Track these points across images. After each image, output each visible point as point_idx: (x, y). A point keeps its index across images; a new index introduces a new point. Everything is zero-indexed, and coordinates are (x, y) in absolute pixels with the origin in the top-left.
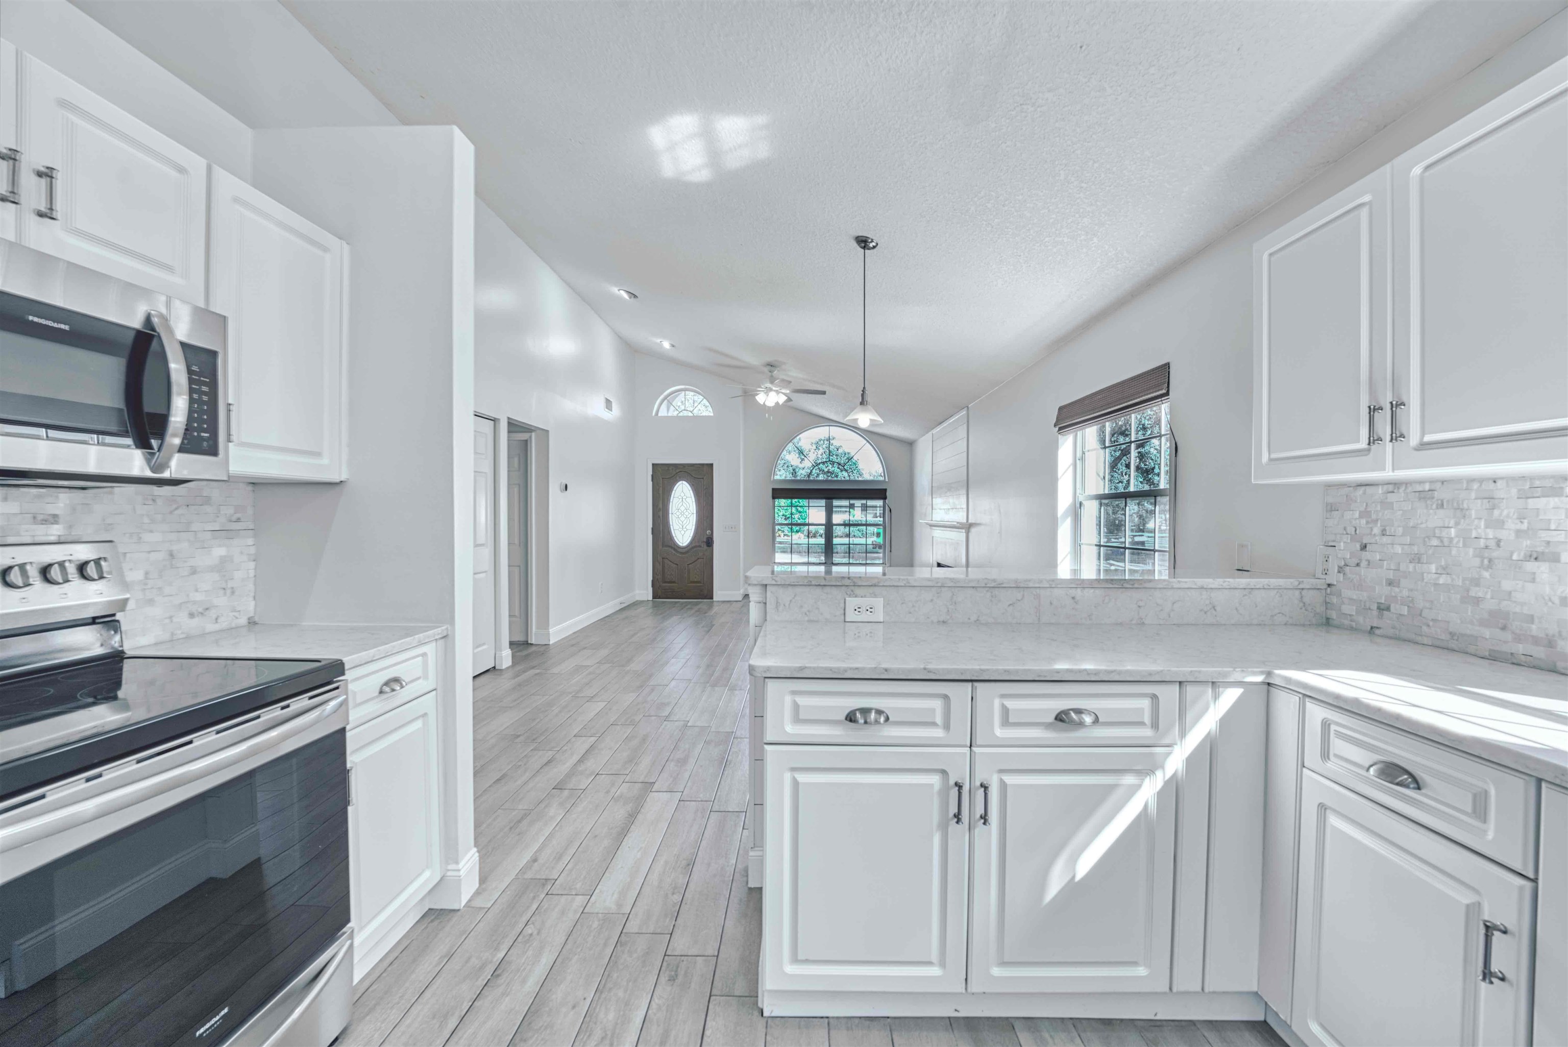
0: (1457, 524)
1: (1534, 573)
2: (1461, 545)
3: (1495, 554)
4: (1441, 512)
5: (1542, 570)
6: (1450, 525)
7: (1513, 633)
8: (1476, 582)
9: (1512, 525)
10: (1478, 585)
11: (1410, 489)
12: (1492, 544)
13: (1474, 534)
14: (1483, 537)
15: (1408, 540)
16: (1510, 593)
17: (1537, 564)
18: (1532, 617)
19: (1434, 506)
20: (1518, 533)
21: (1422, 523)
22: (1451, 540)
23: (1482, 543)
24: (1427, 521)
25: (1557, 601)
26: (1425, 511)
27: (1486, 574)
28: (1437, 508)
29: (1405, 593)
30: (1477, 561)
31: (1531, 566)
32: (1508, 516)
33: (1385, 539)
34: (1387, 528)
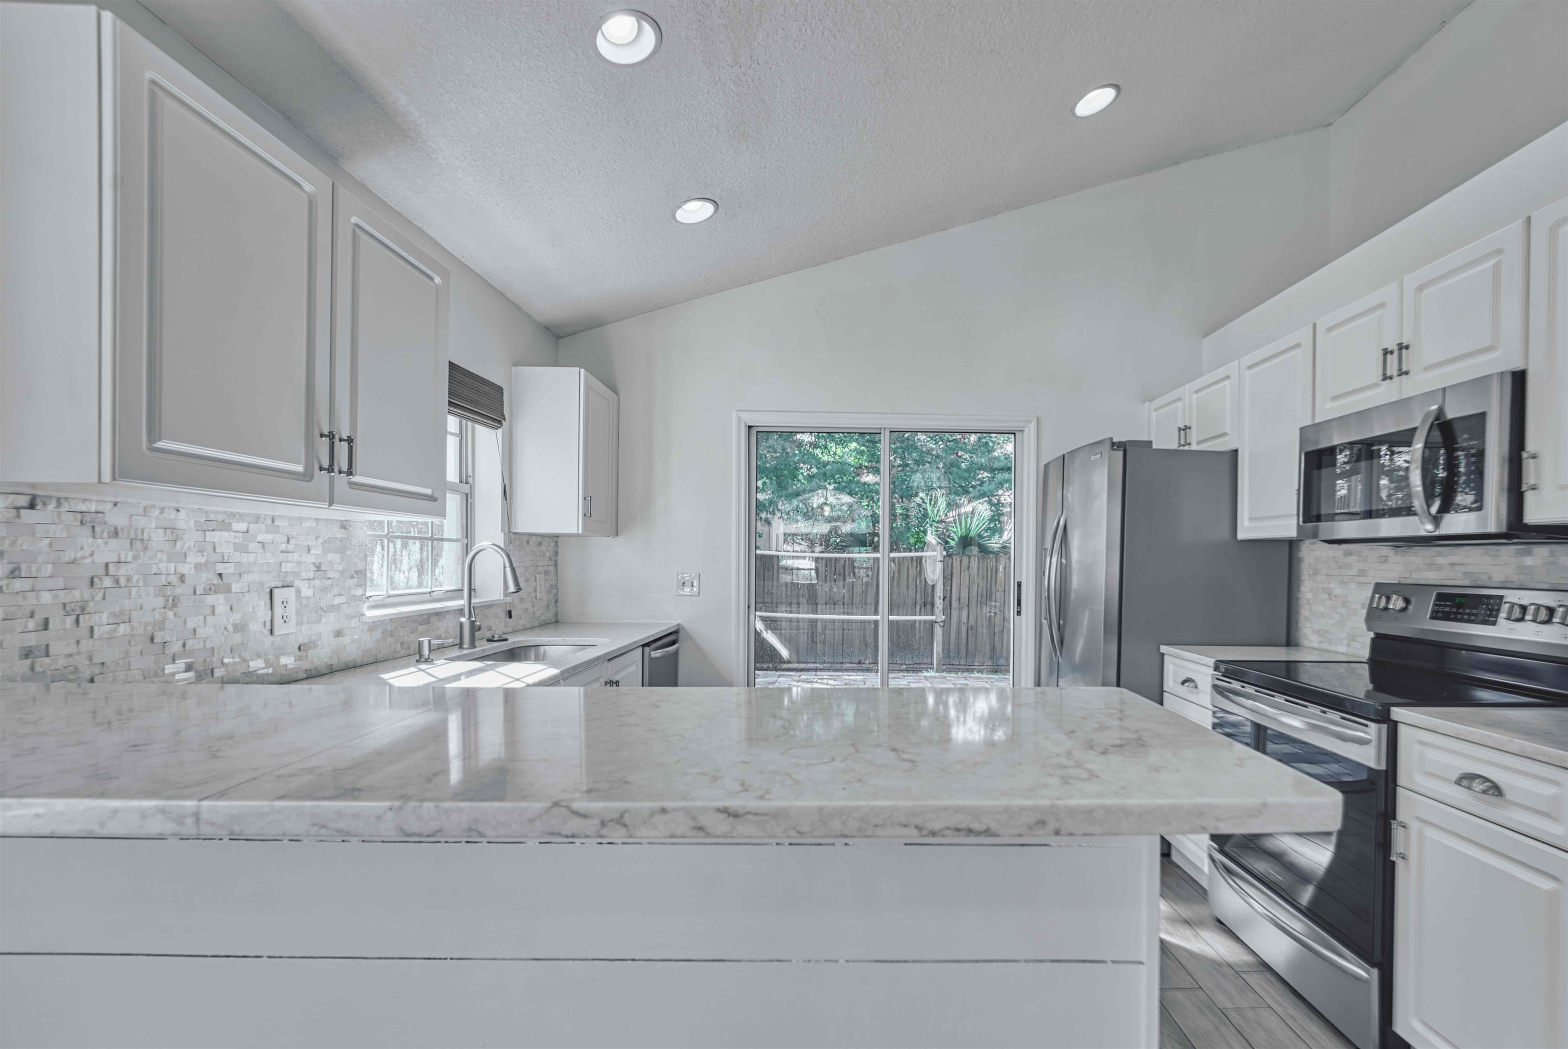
0: (135, 558)
1: (213, 607)
2: (141, 583)
3: (178, 591)
4: (113, 542)
5: (218, 601)
6: (128, 560)
7: (196, 672)
8: (161, 625)
9: (193, 558)
10: (161, 629)
11: (65, 507)
12: (174, 580)
13: (154, 570)
14: (165, 572)
15: (59, 582)
16: (195, 630)
17: (216, 596)
18: (213, 648)
19: (105, 535)
20: (197, 566)
21: (83, 558)
22: (129, 579)
23: (163, 580)
24: (92, 555)
25: (230, 628)
26: (91, 540)
27: (170, 614)
28: (109, 537)
29: (61, 662)
30: (160, 601)
31: (211, 599)
32: (189, 548)
33: (18, 584)
34: (23, 567)
